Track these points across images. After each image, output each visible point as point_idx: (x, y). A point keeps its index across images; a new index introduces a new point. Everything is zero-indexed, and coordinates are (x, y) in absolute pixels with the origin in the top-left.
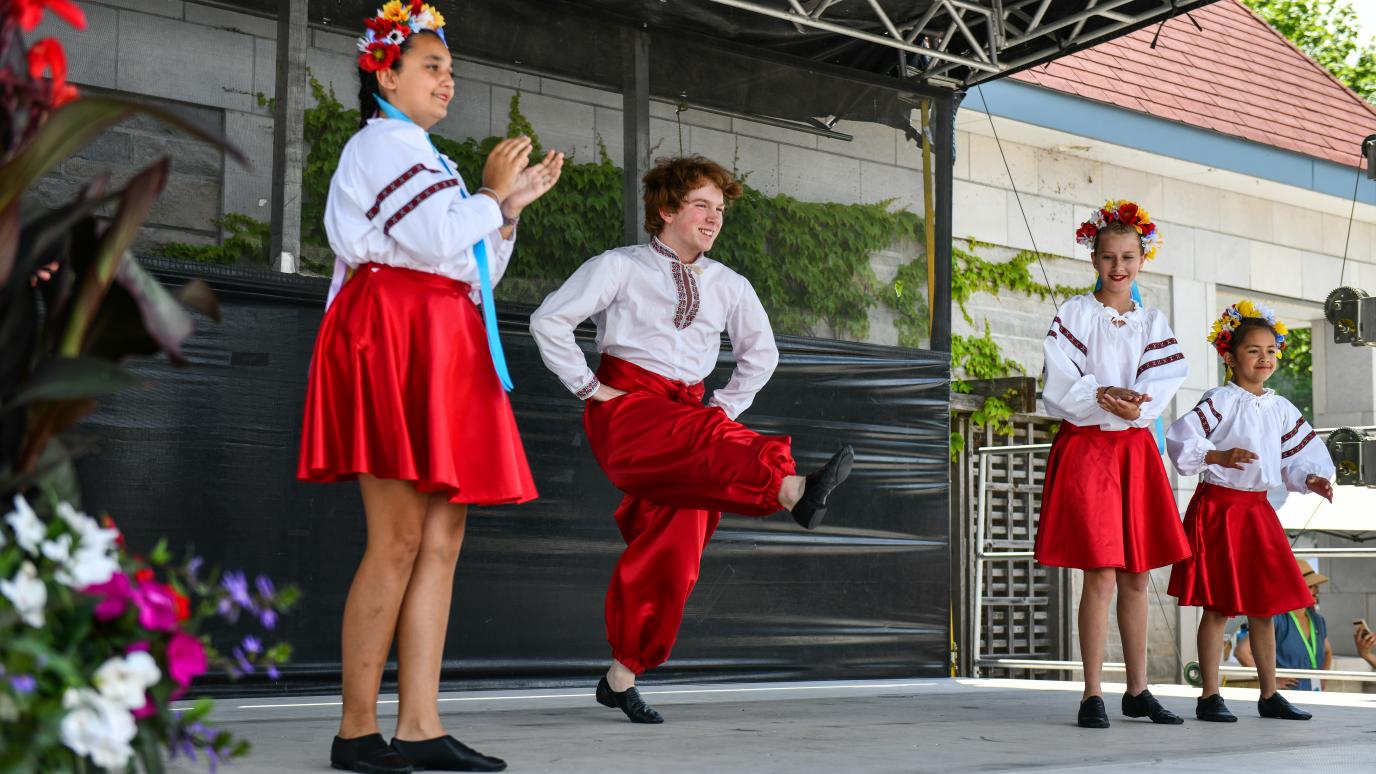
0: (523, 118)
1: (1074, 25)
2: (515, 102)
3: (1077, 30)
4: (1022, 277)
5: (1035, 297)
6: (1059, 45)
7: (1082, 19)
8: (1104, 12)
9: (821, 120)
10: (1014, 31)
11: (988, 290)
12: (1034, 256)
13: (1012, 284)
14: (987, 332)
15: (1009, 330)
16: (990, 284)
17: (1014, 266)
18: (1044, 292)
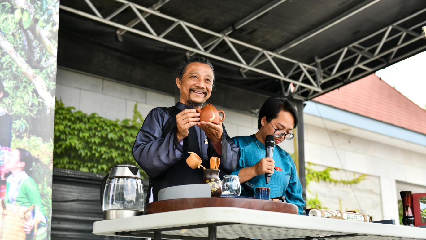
0: (139, 113)
1: (348, 73)
2: (136, 106)
3: (350, 75)
4: (328, 177)
5: (333, 184)
6: (343, 81)
7: (352, 69)
8: (361, 66)
9: (254, 111)
10: (326, 76)
11: (316, 181)
12: (332, 169)
13: (325, 179)
14: (317, 196)
15: (324, 195)
16: (316, 179)
17: (325, 172)
18: (336, 182)
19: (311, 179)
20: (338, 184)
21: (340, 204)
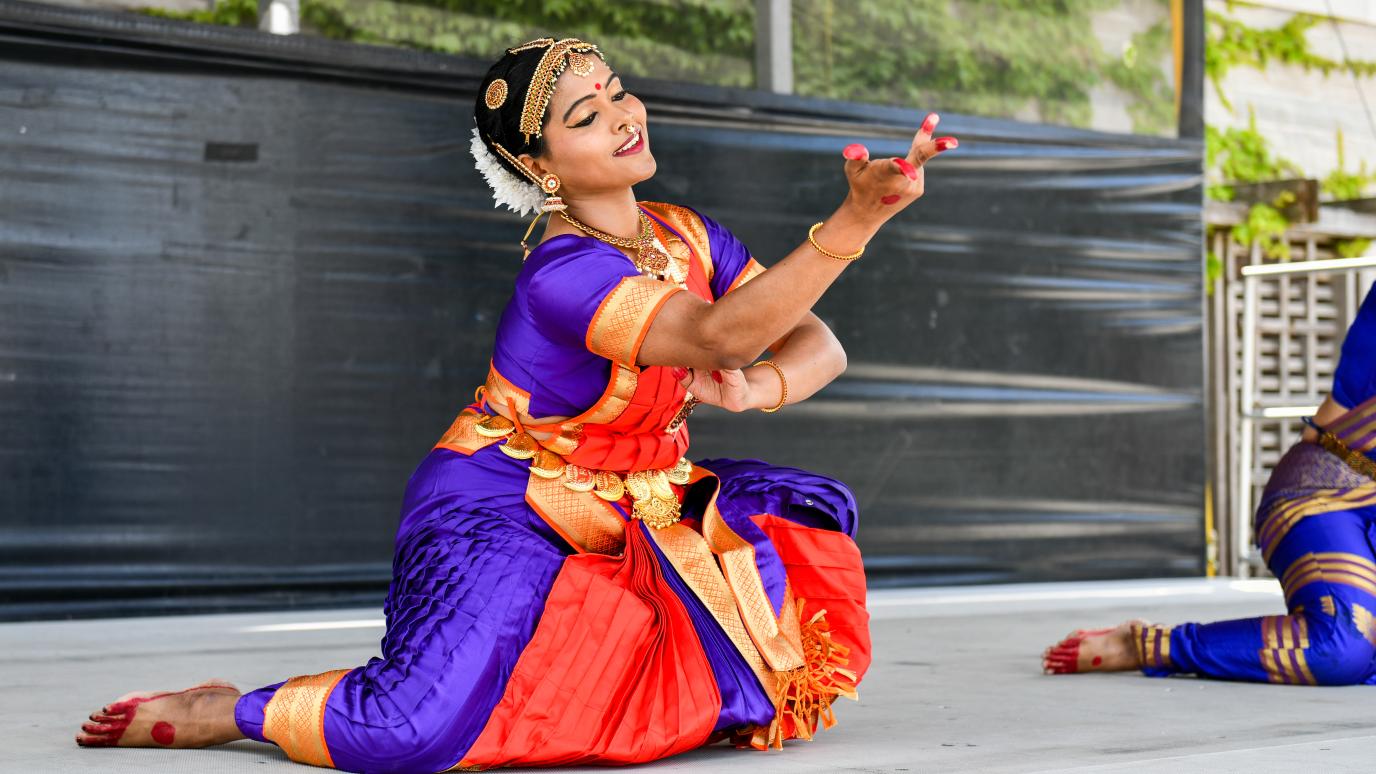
4: (1298, 48)
11: (1252, 64)
12: (1313, 19)
13: (1285, 56)
14: (1252, 120)
15: (1280, 116)
16: (1254, 57)
17: (1287, 31)
18: (1326, 67)
19: (1234, 59)
20: (1334, 75)
21: (1340, 148)
